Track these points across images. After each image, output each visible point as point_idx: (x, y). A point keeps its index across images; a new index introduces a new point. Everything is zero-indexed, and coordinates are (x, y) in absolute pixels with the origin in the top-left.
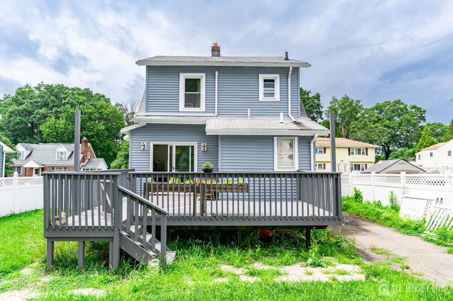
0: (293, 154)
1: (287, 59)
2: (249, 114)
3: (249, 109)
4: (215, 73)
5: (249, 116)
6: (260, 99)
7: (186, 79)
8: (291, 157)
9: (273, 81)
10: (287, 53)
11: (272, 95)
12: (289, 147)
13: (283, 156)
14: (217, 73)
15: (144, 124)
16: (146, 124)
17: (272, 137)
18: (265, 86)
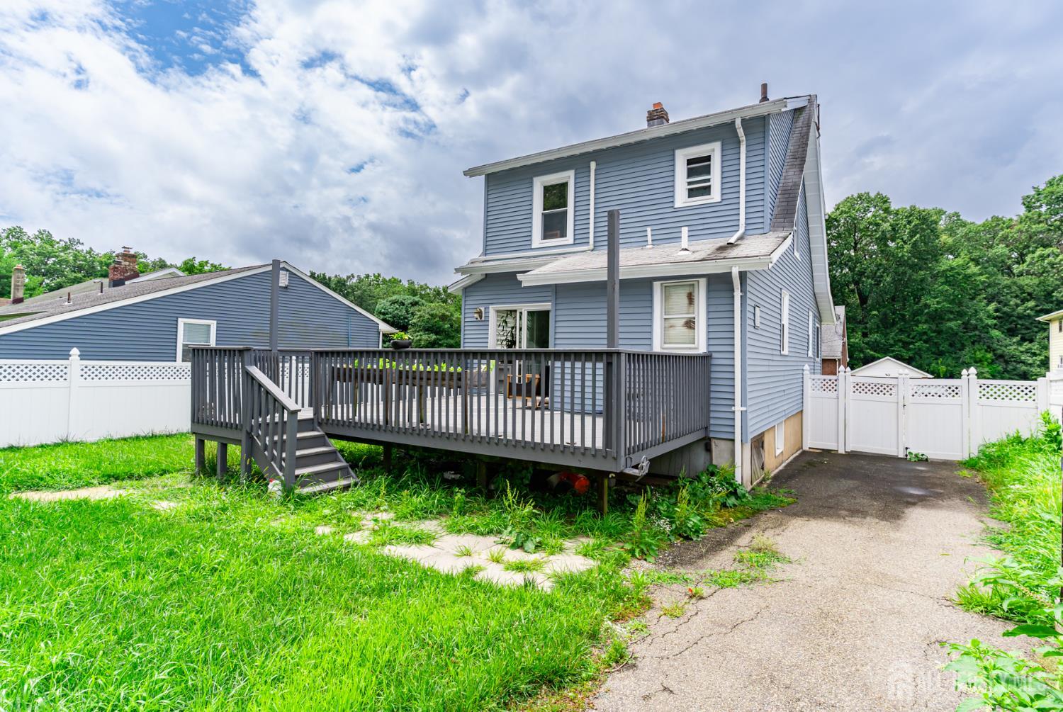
0: (694, 318)
2: (650, 238)
3: (649, 229)
4: (590, 167)
6: (678, 204)
7: (545, 187)
8: (690, 324)
9: (708, 159)
10: (765, 87)
11: (706, 190)
12: (686, 301)
13: (672, 322)
14: (593, 165)
15: (478, 276)
16: (484, 277)
17: (651, 281)
18: (691, 173)
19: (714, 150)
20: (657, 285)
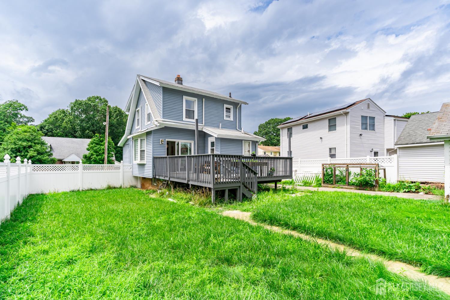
0: (250, 150)
1: (230, 97)
2: (220, 126)
3: (221, 124)
4: (202, 100)
5: (220, 127)
6: (225, 119)
7: (186, 100)
10: (230, 93)
11: (229, 117)
12: (248, 146)
13: (246, 150)
14: (204, 99)
15: (163, 126)
17: (242, 140)
18: (227, 111)
19: (231, 107)
20: (243, 141)
